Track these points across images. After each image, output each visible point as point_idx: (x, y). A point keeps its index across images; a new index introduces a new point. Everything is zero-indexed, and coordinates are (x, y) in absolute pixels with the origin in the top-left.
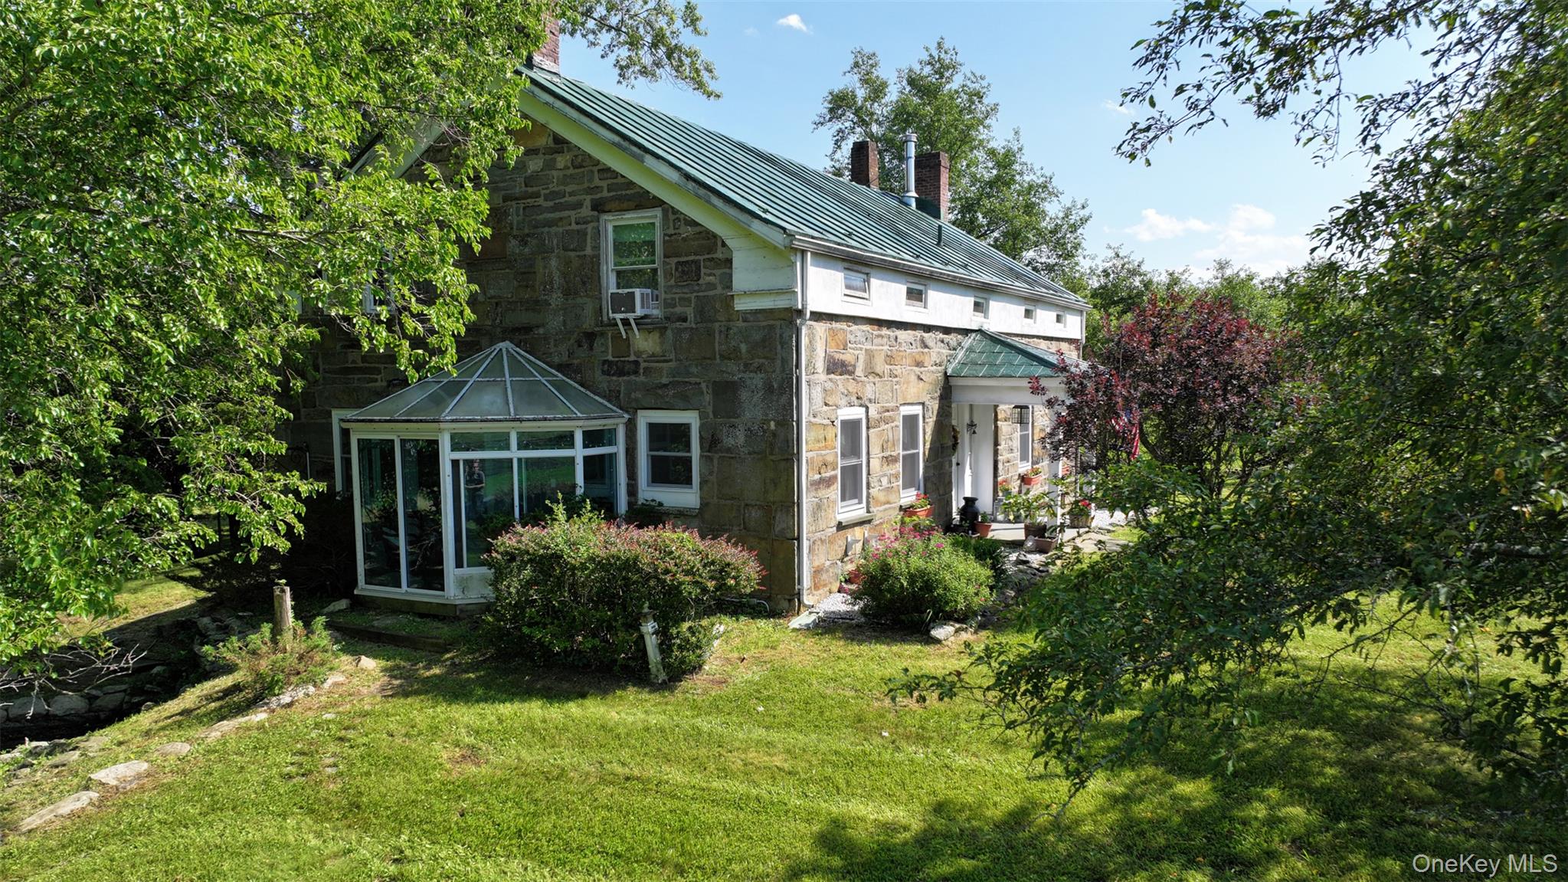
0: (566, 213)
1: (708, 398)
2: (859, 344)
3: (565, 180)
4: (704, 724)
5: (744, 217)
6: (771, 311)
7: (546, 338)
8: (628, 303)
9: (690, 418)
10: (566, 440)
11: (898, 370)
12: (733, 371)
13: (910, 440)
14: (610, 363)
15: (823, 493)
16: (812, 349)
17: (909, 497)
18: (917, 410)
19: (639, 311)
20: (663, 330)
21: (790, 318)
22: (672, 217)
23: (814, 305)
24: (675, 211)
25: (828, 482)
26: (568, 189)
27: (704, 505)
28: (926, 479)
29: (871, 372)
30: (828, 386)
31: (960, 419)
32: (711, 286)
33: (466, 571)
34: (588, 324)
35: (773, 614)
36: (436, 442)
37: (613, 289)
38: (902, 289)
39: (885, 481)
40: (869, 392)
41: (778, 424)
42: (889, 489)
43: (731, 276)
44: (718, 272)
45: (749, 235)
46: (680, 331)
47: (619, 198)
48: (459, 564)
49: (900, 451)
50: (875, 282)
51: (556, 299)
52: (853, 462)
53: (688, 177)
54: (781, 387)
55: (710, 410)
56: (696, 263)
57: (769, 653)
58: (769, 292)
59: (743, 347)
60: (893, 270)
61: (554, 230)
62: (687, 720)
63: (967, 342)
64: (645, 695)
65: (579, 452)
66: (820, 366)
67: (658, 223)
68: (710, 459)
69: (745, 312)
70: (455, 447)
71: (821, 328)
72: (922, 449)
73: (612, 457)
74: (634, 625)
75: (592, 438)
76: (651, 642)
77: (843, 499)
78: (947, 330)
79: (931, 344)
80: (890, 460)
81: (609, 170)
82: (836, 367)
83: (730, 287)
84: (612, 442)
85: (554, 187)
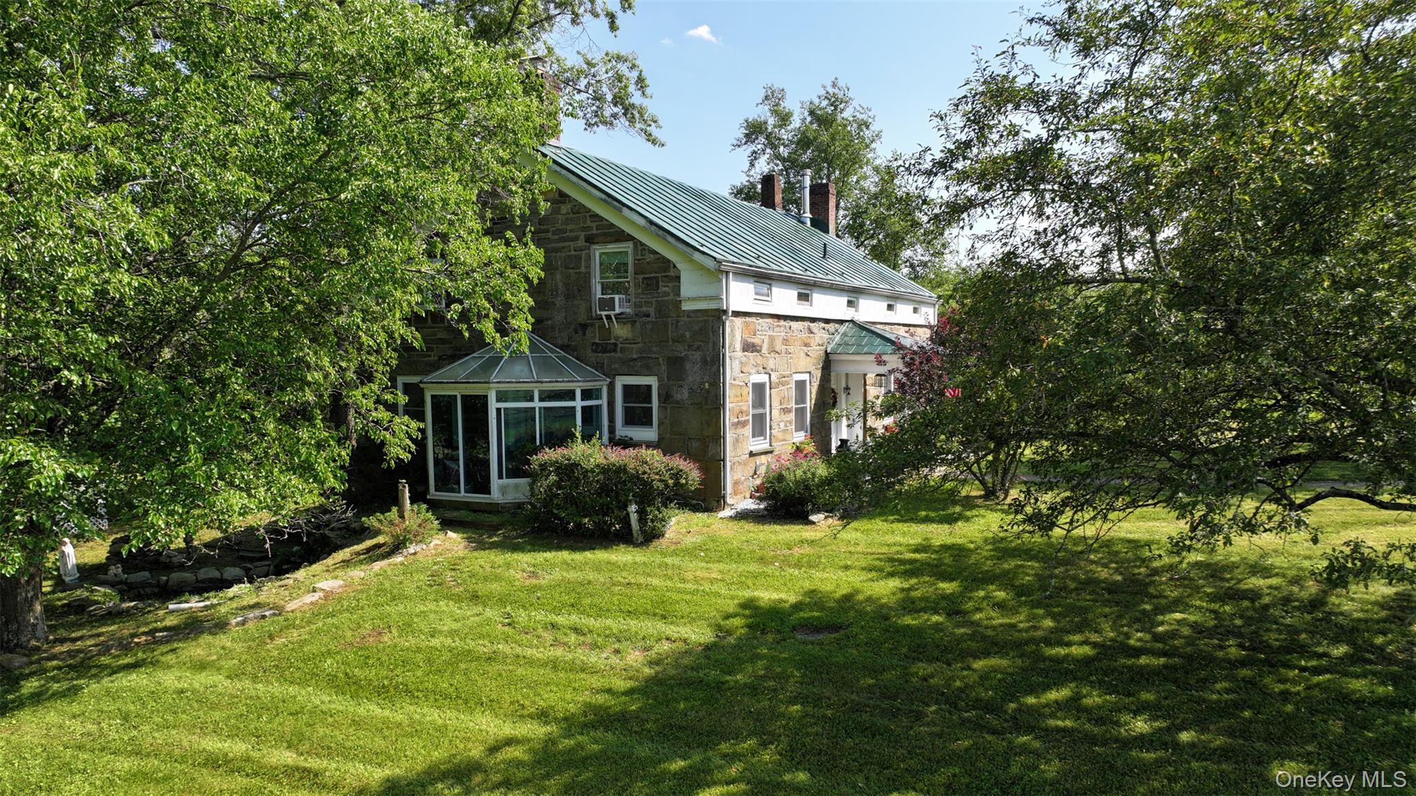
0: (567, 244)
1: (664, 367)
2: (764, 332)
3: (567, 222)
4: (669, 560)
5: (689, 250)
6: (706, 311)
7: (553, 327)
8: (610, 304)
9: (652, 381)
10: (570, 395)
11: (791, 349)
12: (681, 350)
13: (801, 397)
14: (597, 344)
15: (740, 431)
16: (733, 335)
17: (800, 437)
18: (806, 377)
19: (618, 310)
20: (633, 323)
21: (717, 317)
22: (640, 248)
23: (734, 307)
24: (642, 244)
25: (744, 424)
26: (569, 227)
27: (661, 439)
28: (812, 425)
29: (773, 350)
30: (744, 359)
31: (837, 384)
32: (667, 294)
33: (505, 481)
34: (582, 318)
35: (708, 509)
36: (486, 397)
37: (599, 295)
38: (795, 293)
39: (782, 425)
40: (771, 364)
41: (710, 385)
42: (785, 431)
43: (679, 287)
44: (671, 285)
45: (692, 261)
46: (645, 323)
47: (604, 235)
48: (500, 477)
49: (793, 405)
50: (774, 289)
51: (560, 301)
52: (761, 411)
53: (651, 222)
54: (712, 361)
55: (665, 375)
56: (657, 278)
57: (705, 530)
58: (705, 298)
59: (688, 334)
60: (788, 280)
61: (559, 254)
62: (658, 559)
63: (843, 329)
64: (630, 549)
65: (578, 404)
66: (738, 346)
67: (630, 251)
68: (665, 408)
69: (689, 311)
70: (498, 400)
71: (738, 321)
72: (809, 404)
73: (599, 407)
74: (625, 506)
75: (587, 394)
76: (634, 518)
77: (754, 436)
78: (827, 321)
79: (815, 330)
80: (786, 411)
81: (597, 215)
82: (749, 347)
83: (679, 295)
84: (598, 397)
85: (559, 226)
